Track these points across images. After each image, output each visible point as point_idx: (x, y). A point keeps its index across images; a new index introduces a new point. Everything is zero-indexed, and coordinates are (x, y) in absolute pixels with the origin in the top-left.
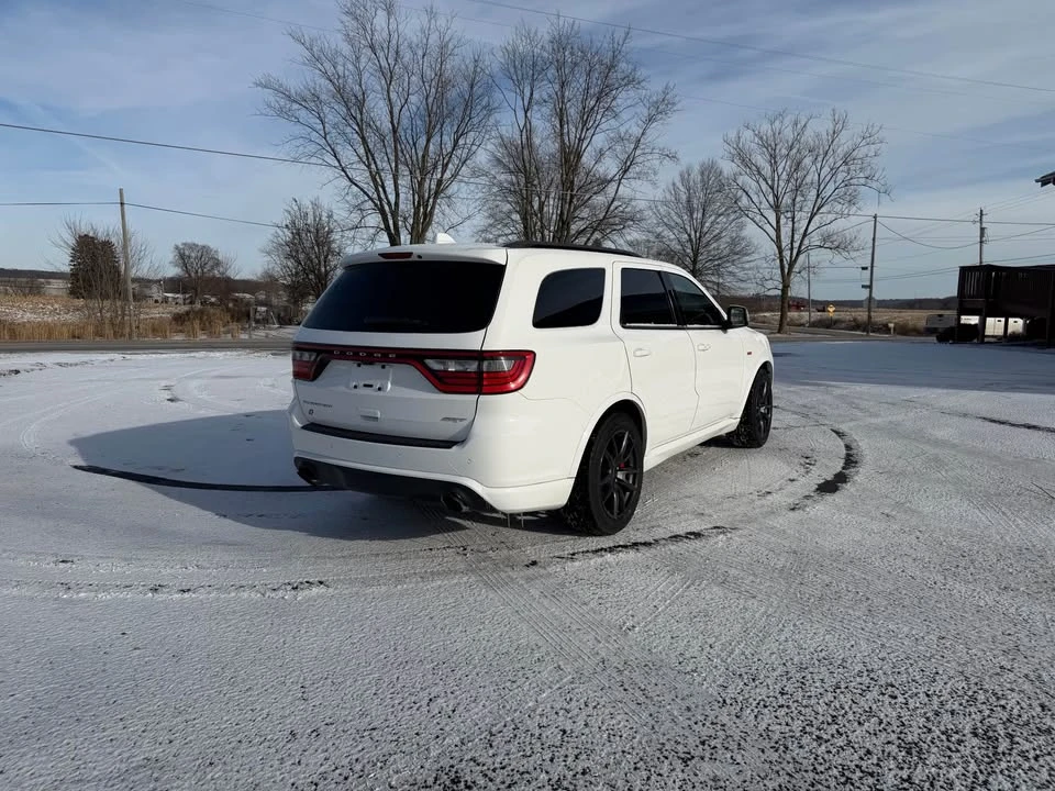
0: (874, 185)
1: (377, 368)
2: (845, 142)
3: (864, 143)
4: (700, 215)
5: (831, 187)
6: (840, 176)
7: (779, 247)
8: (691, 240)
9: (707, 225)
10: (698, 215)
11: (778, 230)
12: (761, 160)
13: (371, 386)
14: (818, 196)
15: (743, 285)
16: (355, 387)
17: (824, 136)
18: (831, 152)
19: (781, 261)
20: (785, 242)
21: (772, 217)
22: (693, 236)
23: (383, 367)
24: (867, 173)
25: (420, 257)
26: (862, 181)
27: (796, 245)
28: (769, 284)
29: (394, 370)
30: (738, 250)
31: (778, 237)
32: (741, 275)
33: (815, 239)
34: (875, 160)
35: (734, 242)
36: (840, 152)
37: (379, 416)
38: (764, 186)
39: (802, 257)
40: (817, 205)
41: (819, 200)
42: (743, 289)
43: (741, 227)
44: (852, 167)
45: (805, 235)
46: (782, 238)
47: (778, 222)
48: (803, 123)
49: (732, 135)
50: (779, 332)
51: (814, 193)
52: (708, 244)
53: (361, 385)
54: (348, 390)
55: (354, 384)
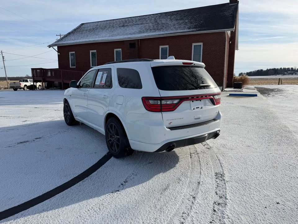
13: (199, 107)
25: (194, 64)
37: (201, 117)
53: (195, 108)
54: (190, 111)
55: (193, 109)
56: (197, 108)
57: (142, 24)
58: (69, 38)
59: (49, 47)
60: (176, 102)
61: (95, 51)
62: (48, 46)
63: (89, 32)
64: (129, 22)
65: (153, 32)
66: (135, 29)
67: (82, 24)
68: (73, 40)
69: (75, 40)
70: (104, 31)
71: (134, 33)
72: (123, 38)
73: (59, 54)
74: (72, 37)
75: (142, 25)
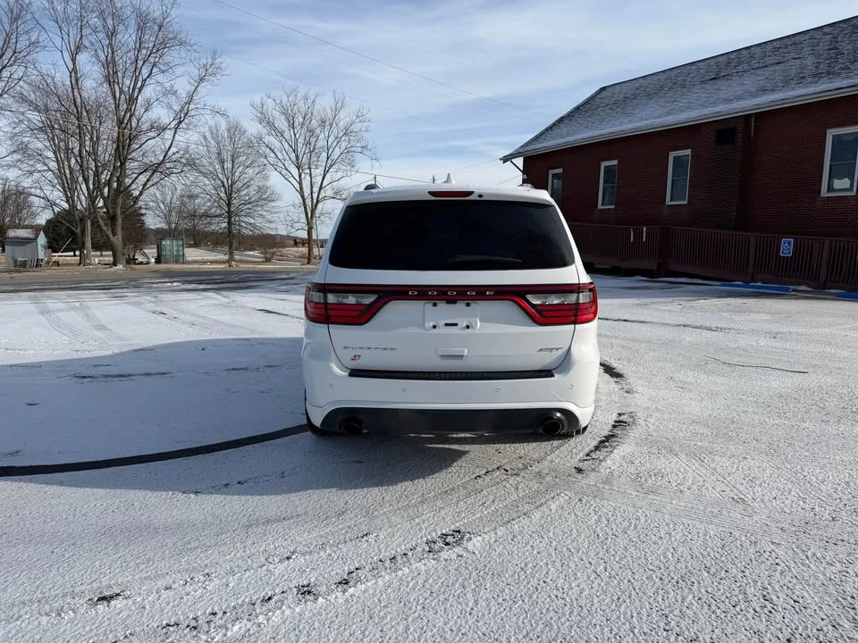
0: (368, 153)
1: (460, 306)
2: (344, 118)
3: (358, 120)
4: (230, 165)
5: (337, 151)
6: (344, 145)
7: (303, 197)
8: (224, 186)
9: (237, 174)
10: (228, 165)
11: (300, 183)
12: (282, 123)
13: (456, 325)
14: (328, 158)
15: (272, 226)
16: (435, 327)
17: (329, 111)
18: (334, 125)
19: (305, 208)
20: (307, 192)
21: (295, 172)
22: (226, 183)
23: (468, 305)
24: (363, 144)
25: (480, 196)
26: (360, 149)
27: (315, 196)
28: (297, 226)
29: (480, 307)
30: (265, 197)
31: (301, 188)
32: (269, 217)
33: (328, 192)
34: (365, 134)
35: (261, 190)
36: (342, 125)
37: (466, 354)
38: (286, 146)
39: (320, 206)
40: (328, 165)
41: (330, 161)
42: (272, 229)
43: (266, 178)
44: (352, 138)
45: (321, 188)
46: (304, 189)
47: (300, 176)
48: (312, 98)
49: (257, 101)
50: (308, 263)
51: (324, 155)
52: (239, 191)
53: (442, 323)
54: (421, 331)
55: (432, 324)
56: (446, 325)
57: (778, 63)
58: (556, 131)
59: (504, 162)
60: (369, 299)
61: (615, 162)
62: (501, 159)
63: (611, 109)
64: (740, 62)
65: (806, 86)
66: (750, 82)
67: (603, 89)
68: (562, 137)
69: (568, 135)
70: (653, 101)
71: (739, 98)
72: (696, 115)
73: (525, 177)
74: (564, 129)
75: (777, 68)
